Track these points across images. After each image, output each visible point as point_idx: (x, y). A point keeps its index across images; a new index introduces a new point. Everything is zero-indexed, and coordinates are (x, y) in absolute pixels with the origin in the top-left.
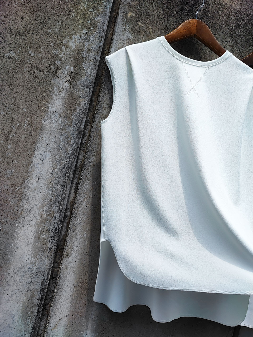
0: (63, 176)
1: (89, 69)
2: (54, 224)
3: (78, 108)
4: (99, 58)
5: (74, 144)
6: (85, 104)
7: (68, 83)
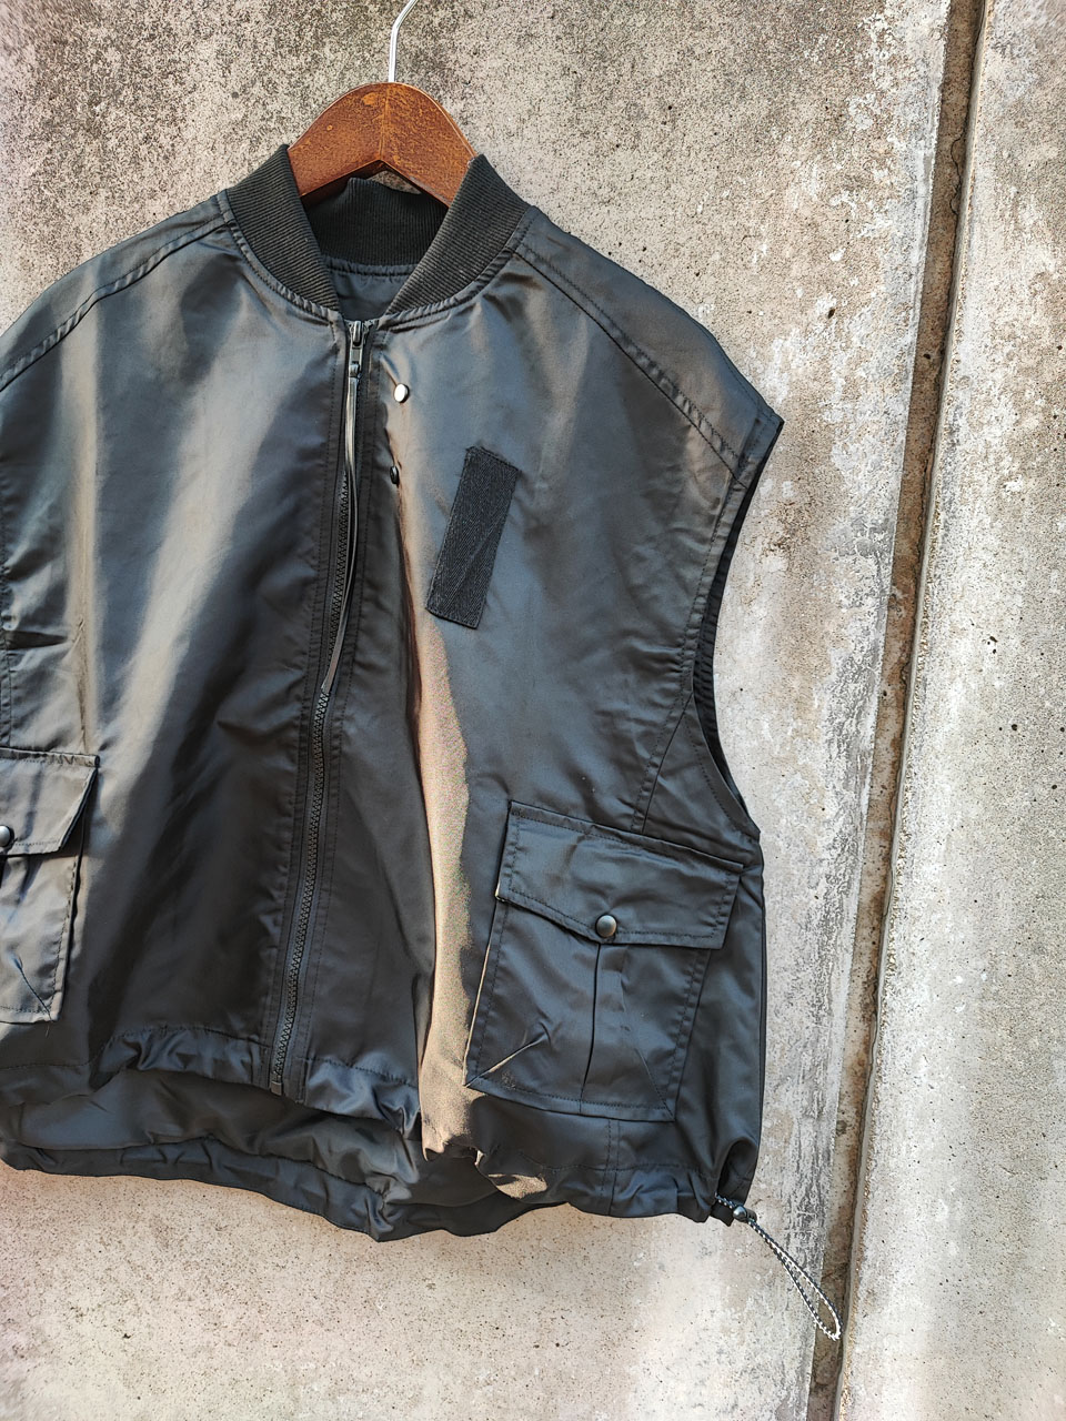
0: (807, 961)
1: (864, 469)
2: (798, 1167)
3: (836, 657)
4: (902, 407)
5: (841, 819)
6: (867, 632)
7: (779, 552)
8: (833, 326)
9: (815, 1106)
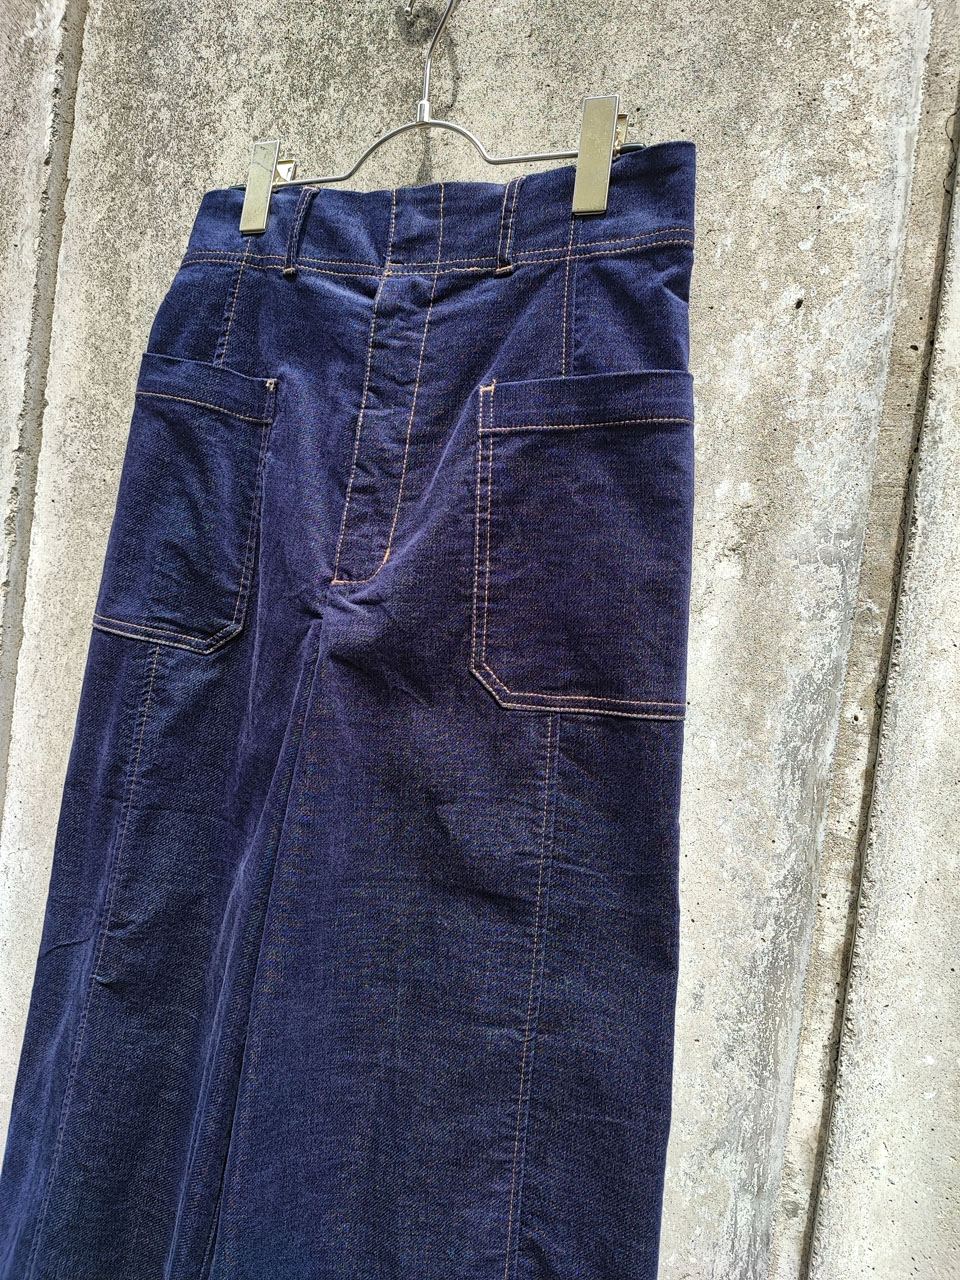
0: (751, 1011)
1: (831, 469)
3: (793, 674)
4: (875, 402)
5: (793, 855)
7: (734, 558)
8: (800, 318)
9: (755, 1180)
